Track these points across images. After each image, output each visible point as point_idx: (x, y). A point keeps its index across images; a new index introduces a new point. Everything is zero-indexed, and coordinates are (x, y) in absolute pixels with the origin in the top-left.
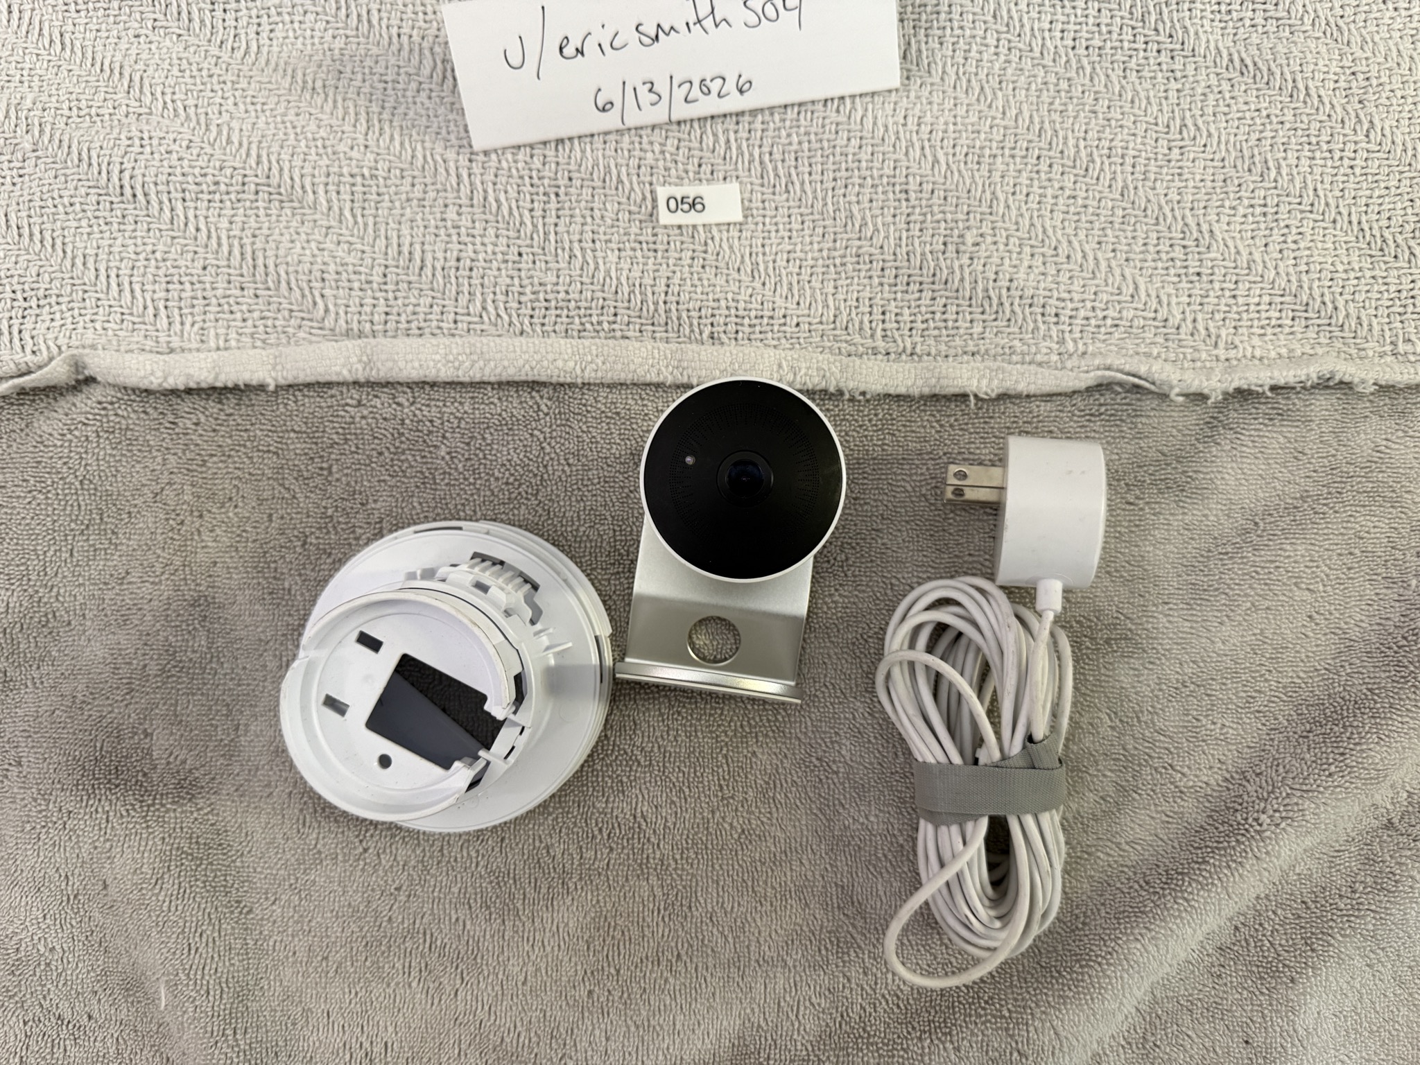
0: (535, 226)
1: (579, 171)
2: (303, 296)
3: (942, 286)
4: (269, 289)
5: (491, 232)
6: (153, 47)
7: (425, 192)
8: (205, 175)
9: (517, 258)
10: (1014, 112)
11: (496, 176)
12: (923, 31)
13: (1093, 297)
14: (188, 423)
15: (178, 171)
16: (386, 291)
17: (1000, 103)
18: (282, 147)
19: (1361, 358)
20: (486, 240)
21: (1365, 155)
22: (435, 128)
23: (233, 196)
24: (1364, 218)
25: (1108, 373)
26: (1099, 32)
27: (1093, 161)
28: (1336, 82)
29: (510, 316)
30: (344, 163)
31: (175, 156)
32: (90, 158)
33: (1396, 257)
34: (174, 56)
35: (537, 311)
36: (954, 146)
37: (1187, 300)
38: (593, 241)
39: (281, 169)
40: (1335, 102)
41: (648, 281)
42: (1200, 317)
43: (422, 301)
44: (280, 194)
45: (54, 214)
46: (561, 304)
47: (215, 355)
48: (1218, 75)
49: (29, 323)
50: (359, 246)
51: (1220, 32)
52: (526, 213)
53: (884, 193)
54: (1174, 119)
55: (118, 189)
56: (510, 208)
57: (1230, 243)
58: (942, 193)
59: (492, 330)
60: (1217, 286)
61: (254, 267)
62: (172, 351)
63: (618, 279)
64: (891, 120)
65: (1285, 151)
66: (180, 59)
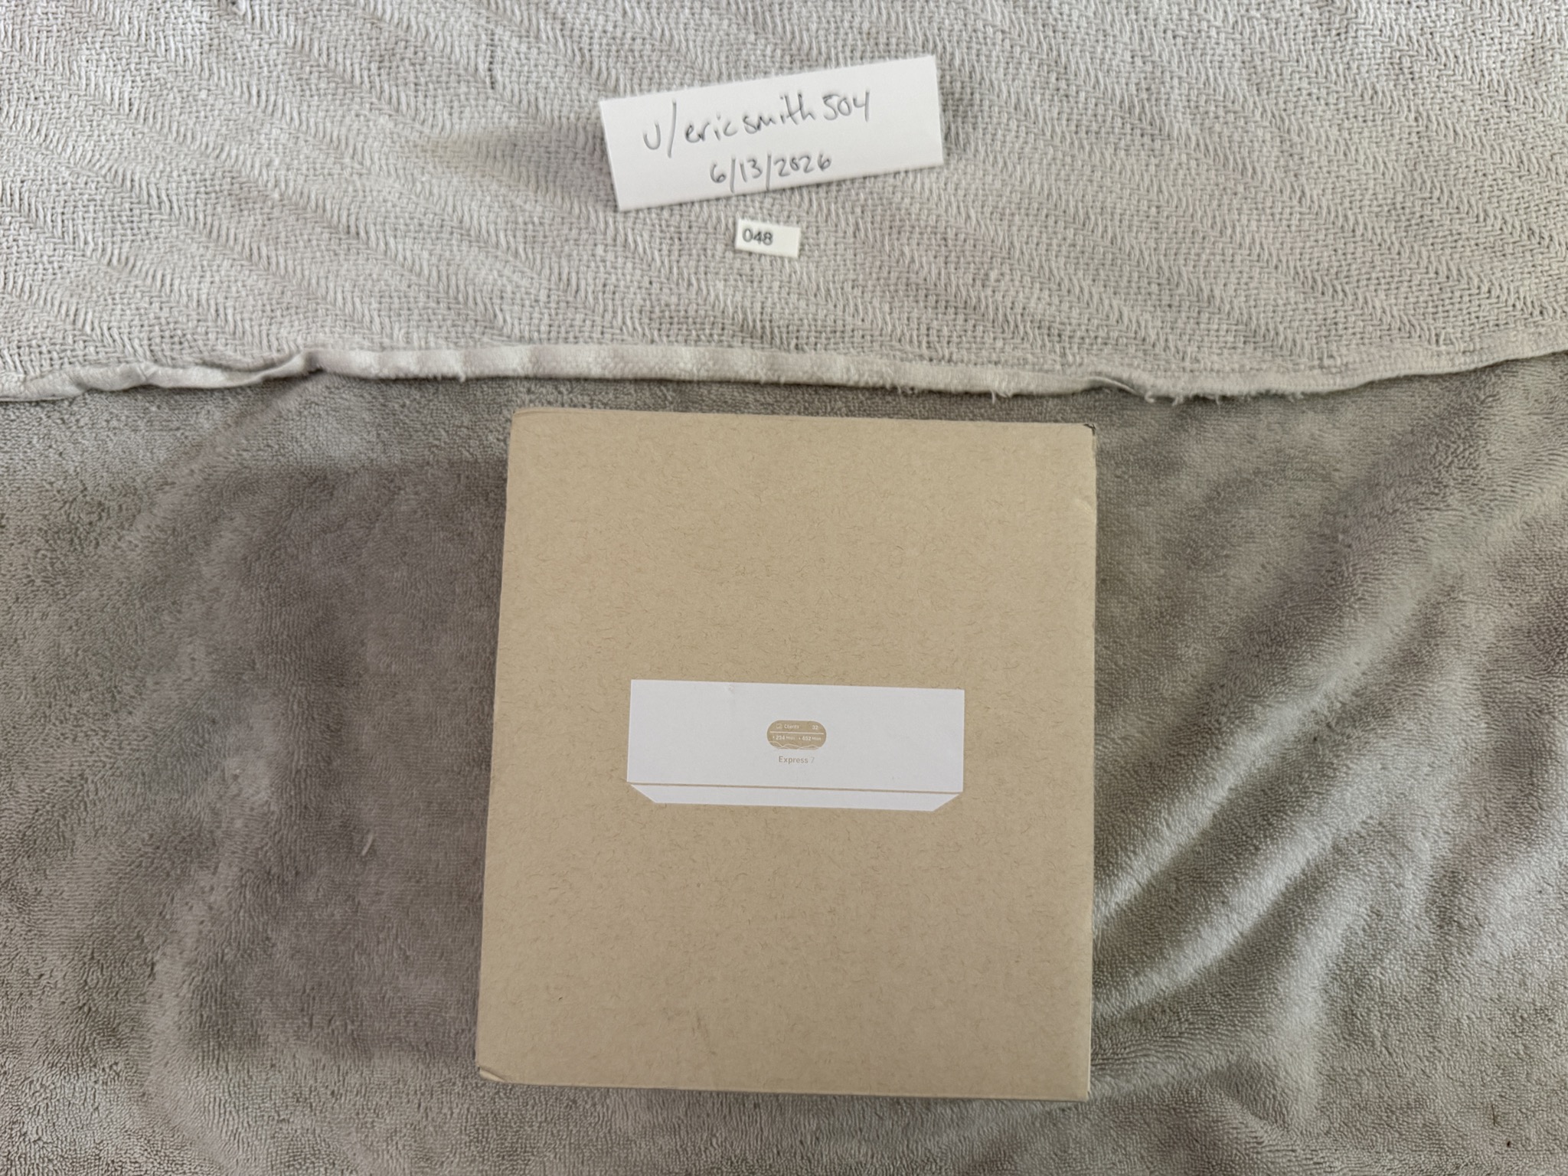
0: (662, 262)
1: (697, 221)
2: (486, 309)
3: (972, 311)
4: (458, 303)
5: (629, 265)
6: (371, 124)
7: (579, 234)
8: (412, 218)
9: (648, 286)
10: (1028, 180)
11: (634, 223)
12: (960, 120)
13: (1086, 322)
14: (396, 406)
15: (392, 215)
16: (549, 308)
17: (1018, 173)
18: (472, 200)
19: (1295, 371)
20: (626, 271)
21: (1298, 216)
22: (586, 188)
23: (434, 235)
24: (1298, 264)
25: (1098, 378)
26: (1096, 121)
27: (1089, 218)
28: (1277, 162)
29: (643, 329)
30: (519, 214)
31: (389, 204)
32: (324, 205)
33: (1323, 294)
34: (388, 131)
35: (664, 326)
36: (983, 207)
37: (1160, 325)
38: (706, 274)
39: (471, 218)
40: (1276, 176)
41: (747, 304)
42: (1170, 337)
43: (578, 316)
44: (469, 235)
45: (296, 248)
46: (682, 320)
47: (419, 353)
48: (1188, 154)
49: (274, 328)
50: (529, 274)
51: (1189, 121)
52: (656, 253)
53: (929, 239)
54: (1152, 185)
55: (346, 230)
56: (644, 249)
57: (1195, 282)
58: (972, 242)
59: (630, 339)
60: (1183, 314)
61: (448, 286)
62: (383, 348)
63: (725, 303)
64: (934, 186)
65: (1239, 214)
66: (391, 133)
